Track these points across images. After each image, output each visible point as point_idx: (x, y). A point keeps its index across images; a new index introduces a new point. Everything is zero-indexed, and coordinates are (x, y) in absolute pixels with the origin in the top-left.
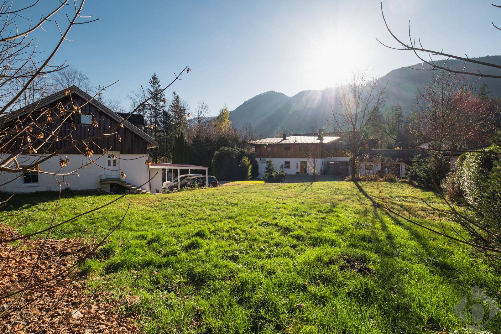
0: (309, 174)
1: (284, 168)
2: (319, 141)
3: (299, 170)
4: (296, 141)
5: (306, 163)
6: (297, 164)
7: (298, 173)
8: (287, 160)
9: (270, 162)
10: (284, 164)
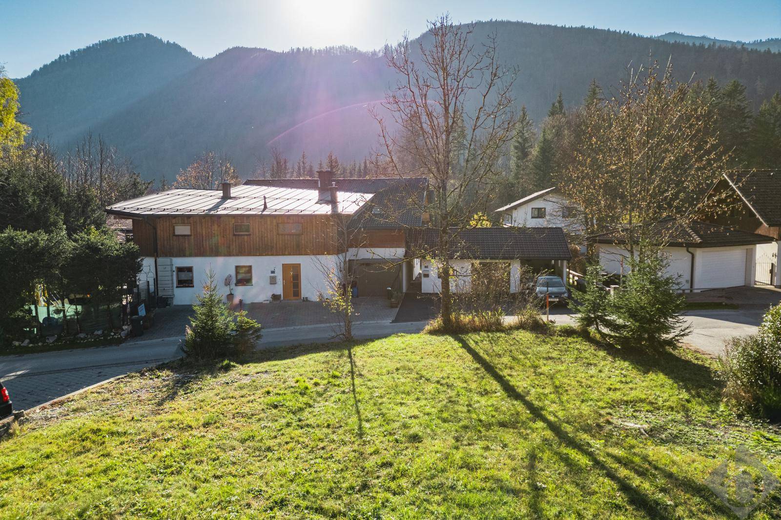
0: (306, 300)
1: (233, 286)
2: (326, 209)
3: (279, 290)
4: (265, 207)
5: (297, 267)
6: (273, 272)
7: (275, 297)
8: (244, 261)
9: (190, 269)
10: (233, 272)
